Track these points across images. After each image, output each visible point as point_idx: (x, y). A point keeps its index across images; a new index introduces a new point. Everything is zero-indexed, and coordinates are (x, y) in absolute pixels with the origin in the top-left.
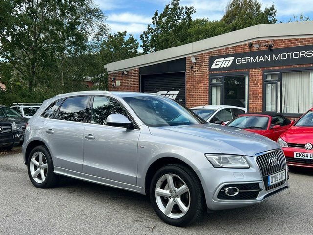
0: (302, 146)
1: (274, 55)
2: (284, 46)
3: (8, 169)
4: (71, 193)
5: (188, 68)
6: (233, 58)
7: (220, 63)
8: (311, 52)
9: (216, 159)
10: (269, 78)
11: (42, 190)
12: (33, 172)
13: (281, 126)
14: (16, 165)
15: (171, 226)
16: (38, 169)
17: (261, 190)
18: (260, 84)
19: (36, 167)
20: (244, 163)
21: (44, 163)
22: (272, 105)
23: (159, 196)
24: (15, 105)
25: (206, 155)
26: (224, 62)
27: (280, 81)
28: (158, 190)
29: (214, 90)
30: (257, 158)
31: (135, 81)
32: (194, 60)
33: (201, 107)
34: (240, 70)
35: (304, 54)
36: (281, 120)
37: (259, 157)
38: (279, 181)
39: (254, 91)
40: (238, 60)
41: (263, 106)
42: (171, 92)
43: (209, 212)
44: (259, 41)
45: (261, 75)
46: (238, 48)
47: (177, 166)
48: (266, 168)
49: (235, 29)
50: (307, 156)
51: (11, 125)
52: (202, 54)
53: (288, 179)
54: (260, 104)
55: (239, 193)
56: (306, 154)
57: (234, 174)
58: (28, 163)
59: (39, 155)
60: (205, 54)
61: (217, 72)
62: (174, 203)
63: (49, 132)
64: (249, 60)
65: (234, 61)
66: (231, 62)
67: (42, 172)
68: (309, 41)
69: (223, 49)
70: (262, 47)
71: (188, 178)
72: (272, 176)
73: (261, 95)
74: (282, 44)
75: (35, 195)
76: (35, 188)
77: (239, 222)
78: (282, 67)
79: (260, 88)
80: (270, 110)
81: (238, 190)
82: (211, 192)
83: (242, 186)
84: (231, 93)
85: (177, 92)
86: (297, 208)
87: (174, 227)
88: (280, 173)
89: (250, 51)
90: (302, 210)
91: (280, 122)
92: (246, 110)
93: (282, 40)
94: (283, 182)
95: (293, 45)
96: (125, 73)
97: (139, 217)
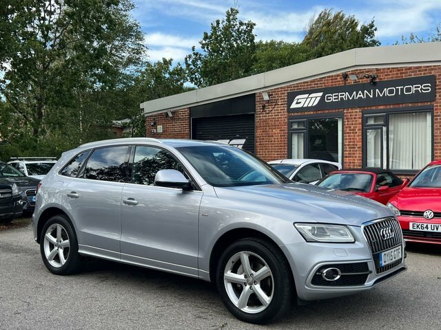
0: (420, 214)
1: (377, 90)
2: (392, 78)
3: (10, 250)
4: (102, 281)
5: (258, 107)
6: (321, 94)
7: (303, 101)
8: (428, 86)
9: (309, 230)
10: (371, 122)
11: (62, 277)
12: (48, 252)
13: (390, 187)
14: (19, 244)
15: (247, 324)
16: (56, 248)
17: (371, 272)
18: (359, 130)
19: (52, 246)
20: (347, 235)
21: (64, 240)
22: (375, 158)
23: (229, 282)
24: (14, 160)
25: (296, 225)
26: (309, 99)
27: (387, 125)
28: (229, 274)
29: (295, 139)
30: (365, 228)
31: (185, 126)
32: (266, 97)
33: (278, 162)
34: (330, 111)
35: (419, 89)
36: (389, 180)
37: (367, 227)
38: (394, 260)
39: (350, 139)
40: (327, 97)
41: (362, 160)
42: (234, 142)
43: (299, 303)
44: (357, 70)
45: (359, 118)
46: (327, 80)
47: (256, 241)
48: (377, 242)
49: (320, 55)
50: (427, 227)
51: (10, 188)
52: (278, 89)
53: (405, 257)
54: (359, 157)
55: (342, 276)
56: (425, 225)
57: (334, 251)
58: (40, 239)
59: (56, 229)
60: (281, 88)
61: (299, 114)
62: (251, 292)
63: (72, 196)
64: (343, 97)
65: (323, 98)
66: (318, 99)
67: (61, 252)
68: (426, 70)
69: (307, 82)
70: (361, 78)
71: (271, 257)
72: (385, 253)
73: (360, 144)
74: (389, 75)
75: (52, 284)
76: (50, 274)
77: (340, 317)
78: (388, 107)
79: (359, 136)
80: (373, 166)
81: (340, 273)
82: (303, 275)
83: (345, 267)
84: (318, 142)
85: (243, 141)
86: (418, 298)
87: (251, 325)
88: (395, 249)
89: (345, 84)
90: (424, 301)
91: (388, 181)
92: (339, 165)
93: (389, 69)
94: (399, 261)
95: (404, 76)
96: (170, 115)
97: (202, 313)
